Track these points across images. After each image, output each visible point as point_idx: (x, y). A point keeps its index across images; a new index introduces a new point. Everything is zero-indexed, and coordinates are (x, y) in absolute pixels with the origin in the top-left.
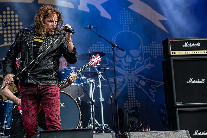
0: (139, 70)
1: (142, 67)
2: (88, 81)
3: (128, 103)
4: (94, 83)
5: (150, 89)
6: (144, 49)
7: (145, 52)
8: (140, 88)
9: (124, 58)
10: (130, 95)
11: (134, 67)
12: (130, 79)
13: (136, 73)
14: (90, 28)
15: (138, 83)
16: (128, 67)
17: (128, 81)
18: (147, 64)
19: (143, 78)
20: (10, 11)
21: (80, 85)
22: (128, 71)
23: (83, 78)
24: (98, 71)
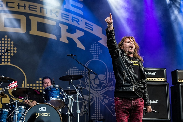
0: (104, 91)
1: (106, 88)
2: (69, 97)
3: (95, 116)
4: (73, 98)
5: (111, 106)
6: (109, 75)
7: (109, 77)
8: (104, 105)
9: (94, 80)
10: (97, 110)
11: (101, 88)
12: (97, 97)
13: (102, 93)
14: (72, 56)
15: (103, 101)
16: (96, 88)
17: (96, 99)
18: (110, 87)
19: (106, 97)
20: (8, 38)
21: (63, 100)
22: (96, 90)
23: (64, 94)
24: (77, 90)
